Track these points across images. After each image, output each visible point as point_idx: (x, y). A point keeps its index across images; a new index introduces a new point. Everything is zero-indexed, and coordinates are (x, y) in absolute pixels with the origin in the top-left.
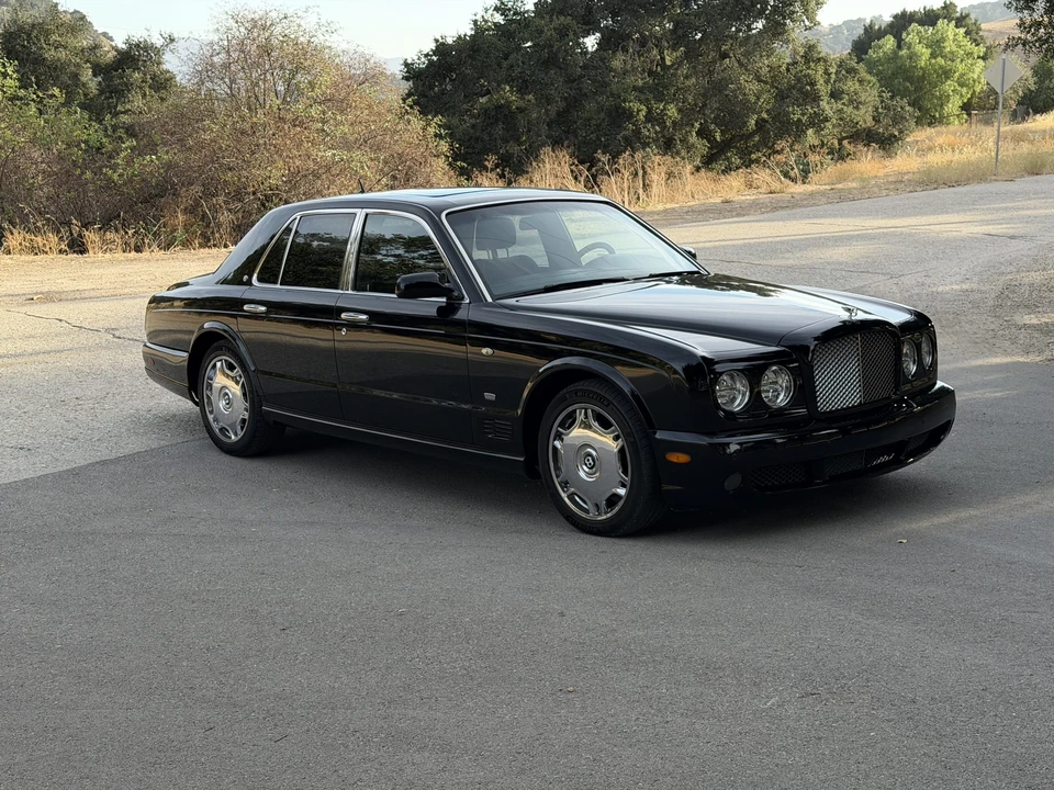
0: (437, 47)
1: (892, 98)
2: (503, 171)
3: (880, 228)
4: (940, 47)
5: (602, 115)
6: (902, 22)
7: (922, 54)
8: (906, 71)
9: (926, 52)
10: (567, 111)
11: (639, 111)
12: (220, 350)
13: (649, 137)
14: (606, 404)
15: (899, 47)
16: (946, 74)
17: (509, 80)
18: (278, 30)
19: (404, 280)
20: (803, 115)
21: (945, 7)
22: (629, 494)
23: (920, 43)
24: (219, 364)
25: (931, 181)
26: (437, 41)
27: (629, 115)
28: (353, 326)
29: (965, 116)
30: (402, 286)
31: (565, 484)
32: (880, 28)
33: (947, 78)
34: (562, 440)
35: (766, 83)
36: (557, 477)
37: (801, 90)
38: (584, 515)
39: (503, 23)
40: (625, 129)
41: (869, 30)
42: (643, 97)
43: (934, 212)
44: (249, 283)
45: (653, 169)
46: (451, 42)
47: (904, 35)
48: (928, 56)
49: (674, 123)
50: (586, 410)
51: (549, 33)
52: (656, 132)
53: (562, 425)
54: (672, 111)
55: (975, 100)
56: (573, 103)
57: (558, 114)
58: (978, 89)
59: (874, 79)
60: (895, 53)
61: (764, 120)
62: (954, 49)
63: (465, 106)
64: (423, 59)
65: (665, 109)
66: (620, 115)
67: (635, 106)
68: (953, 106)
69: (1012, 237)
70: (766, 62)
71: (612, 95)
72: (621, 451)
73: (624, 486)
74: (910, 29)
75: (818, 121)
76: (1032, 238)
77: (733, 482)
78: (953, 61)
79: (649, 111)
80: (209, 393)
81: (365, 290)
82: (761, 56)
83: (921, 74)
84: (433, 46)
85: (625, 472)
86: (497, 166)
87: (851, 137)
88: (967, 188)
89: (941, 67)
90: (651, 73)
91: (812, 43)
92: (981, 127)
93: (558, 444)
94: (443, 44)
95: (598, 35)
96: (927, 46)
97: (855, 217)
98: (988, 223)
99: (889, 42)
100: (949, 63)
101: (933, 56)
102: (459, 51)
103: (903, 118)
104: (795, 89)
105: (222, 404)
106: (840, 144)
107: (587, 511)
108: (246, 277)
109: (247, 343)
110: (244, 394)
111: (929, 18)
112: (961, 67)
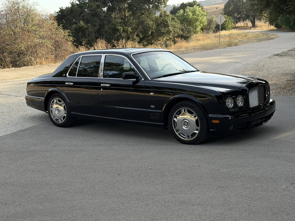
0: (60, 10)
1: (187, 26)
2: (87, 45)
3: (200, 60)
4: (195, 12)
5: (110, 30)
6: (183, 6)
7: (190, 15)
8: (186, 19)
9: (191, 14)
10: (100, 28)
11: (121, 29)
12: (56, 96)
13: (124, 36)
14: (192, 107)
15: (184, 13)
16: (197, 20)
17: (83, 20)
18: (21, 4)
19: (124, 74)
20: (165, 30)
21: (194, 2)
22: (199, 133)
23: (190, 11)
24: (55, 101)
25: (204, 48)
26: (60, 8)
27: (118, 30)
28: (105, 88)
29: (202, 31)
30: (124, 76)
31: (177, 131)
32: (177, 7)
33: (197, 21)
34: (177, 118)
35: (154, 21)
36: (175, 129)
37: (164, 24)
38: (184, 139)
39: (79, 3)
40: (117, 34)
41: (174, 8)
42: (121, 25)
43: (211, 56)
44: (66, 76)
45: (128, 45)
46: (64, 9)
47: (185, 9)
48: (192, 15)
49: (130, 32)
50: (185, 109)
51: (94, 6)
52: (126, 35)
53: (176, 114)
54: (130, 29)
55: (204, 27)
56: (102, 26)
57: (98, 30)
58: (205, 24)
59: (179, 21)
60: (183, 14)
61: (153, 32)
62: (199, 13)
63: (69, 27)
64: (56, 14)
65: (128, 28)
66: (115, 30)
67: (120, 28)
68: (199, 29)
69: (236, 63)
70: (154, 16)
71: (113, 24)
72: (197, 121)
73: (197, 130)
74: (187, 8)
75: (169, 32)
76: (240, 63)
77: (231, 128)
78: (198, 16)
79: (124, 29)
80: (51, 109)
81: (107, 77)
82: (153, 14)
83: (190, 20)
84: (59, 10)
85: (198, 126)
86: (85, 44)
87: (177, 37)
88: (214, 50)
89: (195, 18)
90: (122, 19)
91: (165, 11)
92: (206, 34)
93: (175, 119)
94: (62, 9)
95: (107, 7)
96: (192, 12)
97: (191, 58)
98: (227, 59)
99: (182, 11)
100: (197, 17)
101: (193, 15)
102: (67, 11)
103: (190, 31)
104: (162, 23)
105: (57, 112)
106: (174, 39)
107: (185, 138)
108: (64, 75)
109: (66, 94)
110: (65, 109)
111: (191, 5)
112: (200, 18)
